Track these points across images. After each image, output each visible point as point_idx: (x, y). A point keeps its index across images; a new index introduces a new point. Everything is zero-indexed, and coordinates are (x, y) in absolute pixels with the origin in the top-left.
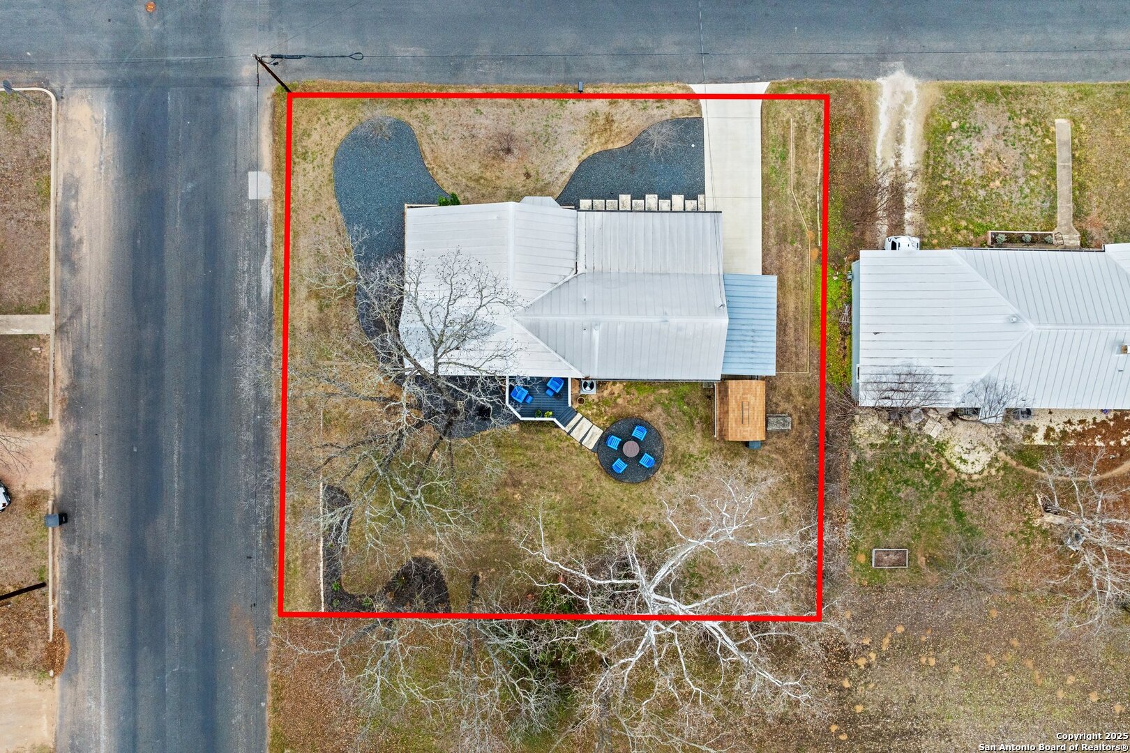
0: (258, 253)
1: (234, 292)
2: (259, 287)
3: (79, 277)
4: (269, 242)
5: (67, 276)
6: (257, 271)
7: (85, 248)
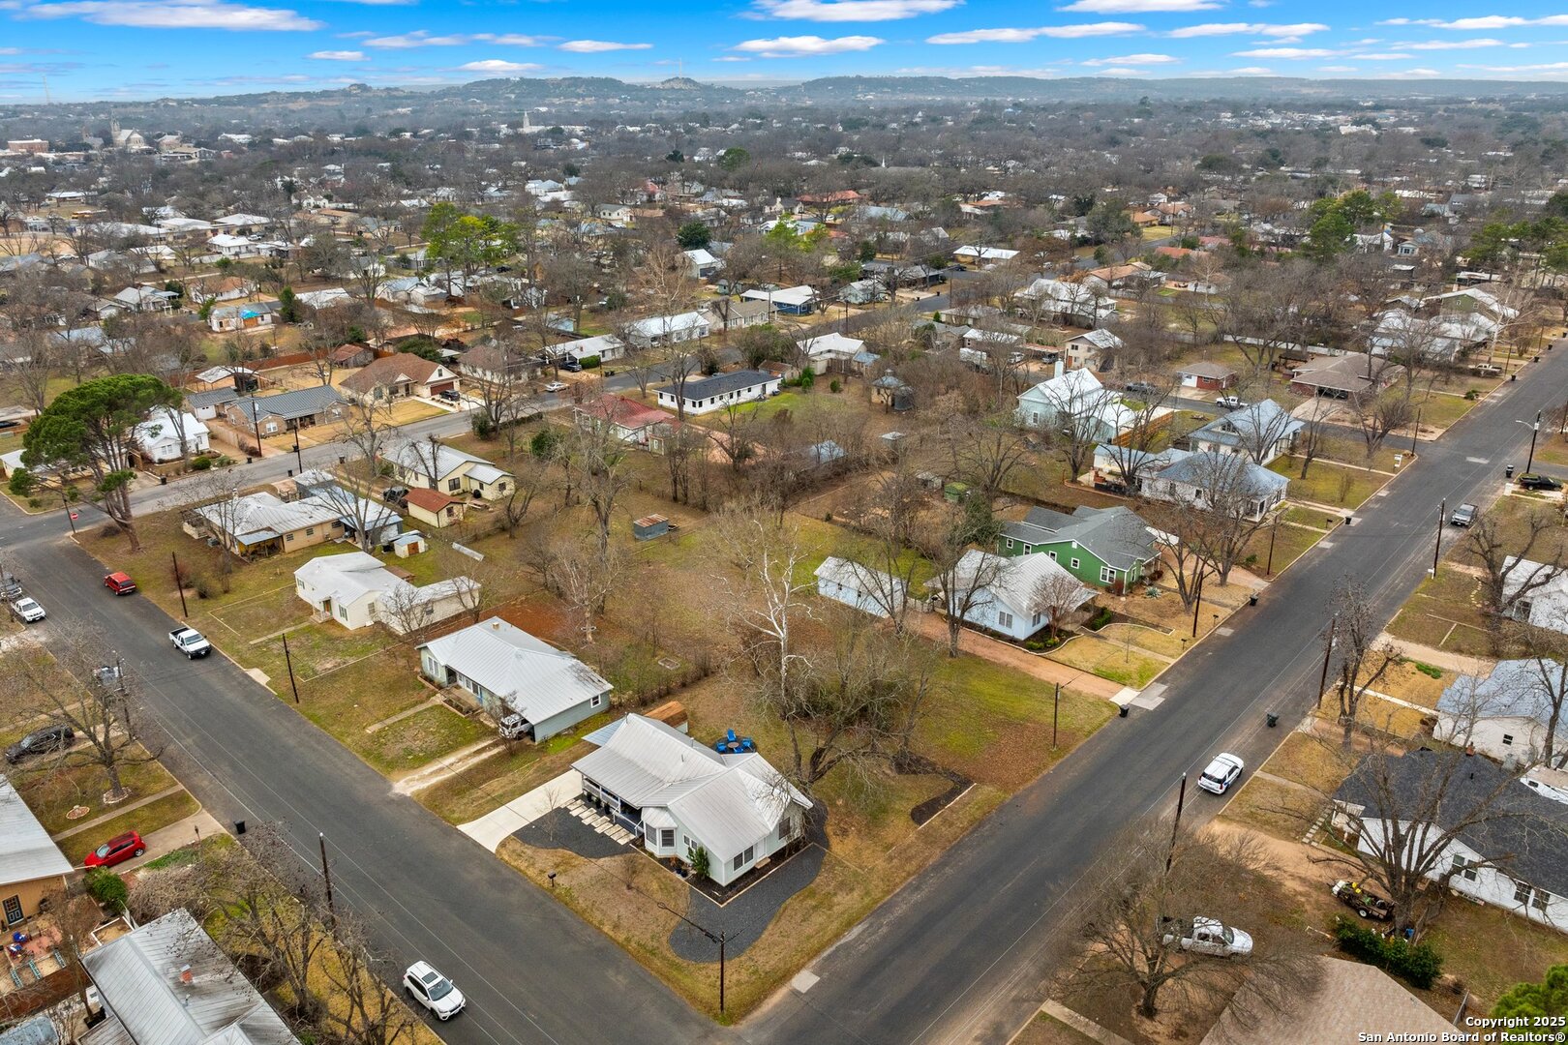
0: (847, 946)
1: (884, 938)
2: (864, 931)
3: (998, 1019)
4: (833, 948)
5: (1008, 1027)
6: (856, 940)
7: (977, 1032)
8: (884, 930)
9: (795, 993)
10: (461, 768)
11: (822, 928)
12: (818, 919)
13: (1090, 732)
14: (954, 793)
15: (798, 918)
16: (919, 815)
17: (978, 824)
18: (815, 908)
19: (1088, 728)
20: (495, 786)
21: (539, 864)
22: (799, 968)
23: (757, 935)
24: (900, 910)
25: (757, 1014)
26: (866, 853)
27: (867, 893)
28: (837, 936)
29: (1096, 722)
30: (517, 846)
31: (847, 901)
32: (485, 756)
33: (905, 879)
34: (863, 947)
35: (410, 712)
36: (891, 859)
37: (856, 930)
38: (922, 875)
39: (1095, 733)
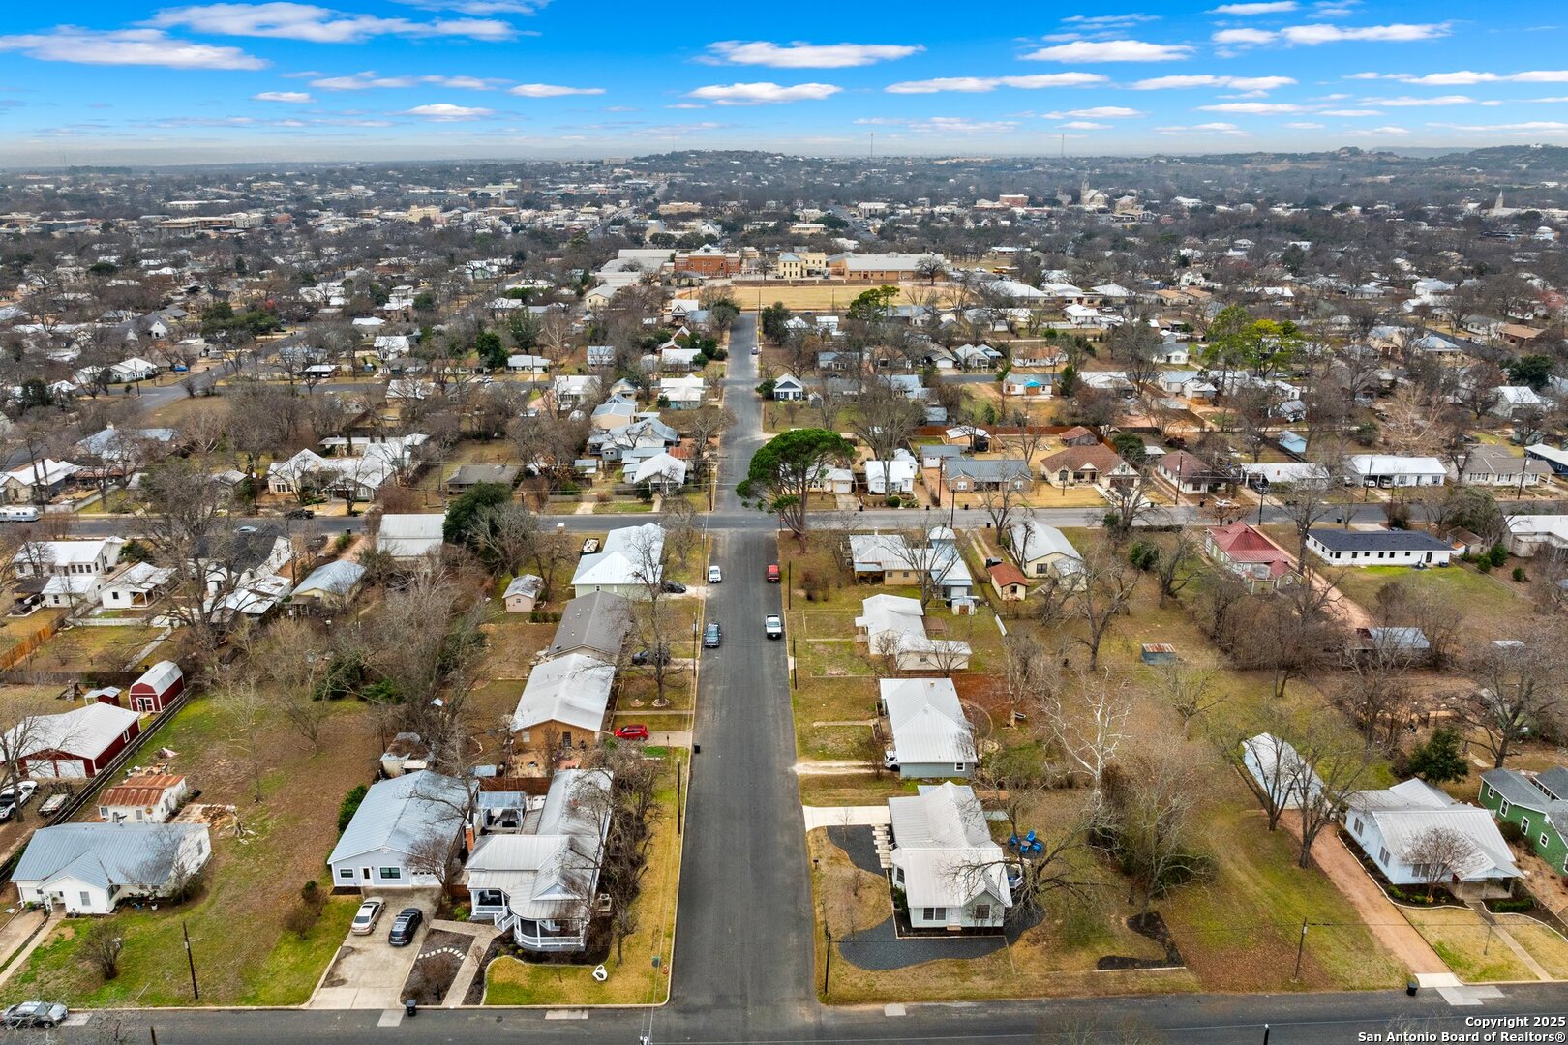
0: (948, 1009)
1: (977, 1020)
2: (970, 1008)
4: (938, 1004)
6: (958, 1009)
8: (983, 1015)
9: (882, 1013)
10: (842, 772)
11: (944, 988)
12: (948, 982)
13: (1353, 988)
14: (1159, 964)
15: (934, 973)
16: (1106, 963)
17: (1147, 994)
18: (954, 974)
19: (1357, 983)
20: (849, 792)
21: (824, 853)
22: (900, 1001)
23: (896, 966)
24: (1008, 1011)
25: (845, 1009)
26: (1033, 964)
27: (1000, 988)
28: (947, 999)
29: (1372, 984)
30: (822, 835)
31: (980, 984)
32: (863, 771)
33: (1040, 995)
34: (955, 1016)
35: (849, 723)
36: (1046, 977)
37: (965, 1004)
38: (1056, 1000)
39: (1358, 992)
